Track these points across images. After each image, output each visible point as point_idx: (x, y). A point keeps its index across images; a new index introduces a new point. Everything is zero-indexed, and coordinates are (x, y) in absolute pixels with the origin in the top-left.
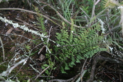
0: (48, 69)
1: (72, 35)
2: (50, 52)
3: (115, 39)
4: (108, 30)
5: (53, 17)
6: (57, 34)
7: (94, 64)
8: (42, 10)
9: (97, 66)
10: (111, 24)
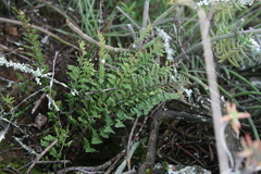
0: (55, 146)
1: (102, 69)
2: (57, 109)
3: (195, 72)
4: (179, 51)
5: (59, 30)
6: (70, 67)
7: (153, 128)
8: (35, 14)
9: (161, 131)
10: (187, 39)
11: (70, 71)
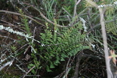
0: (34, 68)
1: (55, 35)
2: (35, 52)
3: (97, 37)
4: (89, 28)
5: (37, 18)
7: (78, 62)
8: (26, 11)
9: (81, 63)
10: (93, 22)
11: (41, 35)
